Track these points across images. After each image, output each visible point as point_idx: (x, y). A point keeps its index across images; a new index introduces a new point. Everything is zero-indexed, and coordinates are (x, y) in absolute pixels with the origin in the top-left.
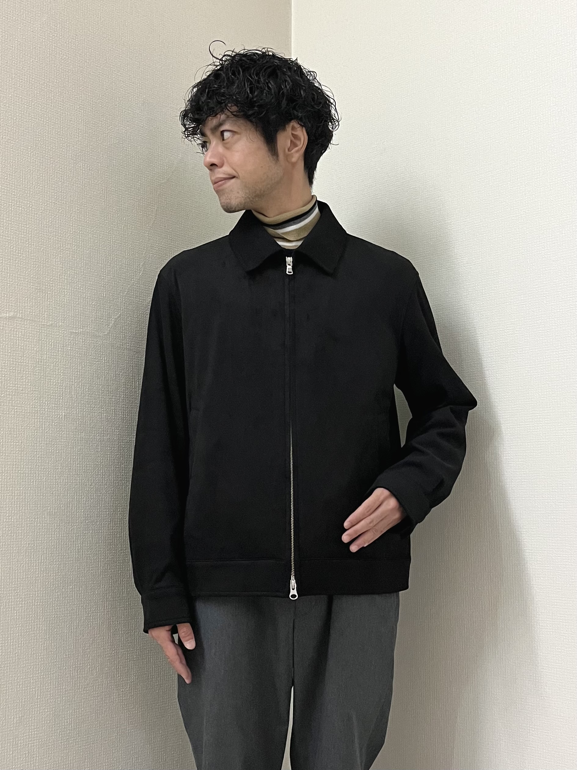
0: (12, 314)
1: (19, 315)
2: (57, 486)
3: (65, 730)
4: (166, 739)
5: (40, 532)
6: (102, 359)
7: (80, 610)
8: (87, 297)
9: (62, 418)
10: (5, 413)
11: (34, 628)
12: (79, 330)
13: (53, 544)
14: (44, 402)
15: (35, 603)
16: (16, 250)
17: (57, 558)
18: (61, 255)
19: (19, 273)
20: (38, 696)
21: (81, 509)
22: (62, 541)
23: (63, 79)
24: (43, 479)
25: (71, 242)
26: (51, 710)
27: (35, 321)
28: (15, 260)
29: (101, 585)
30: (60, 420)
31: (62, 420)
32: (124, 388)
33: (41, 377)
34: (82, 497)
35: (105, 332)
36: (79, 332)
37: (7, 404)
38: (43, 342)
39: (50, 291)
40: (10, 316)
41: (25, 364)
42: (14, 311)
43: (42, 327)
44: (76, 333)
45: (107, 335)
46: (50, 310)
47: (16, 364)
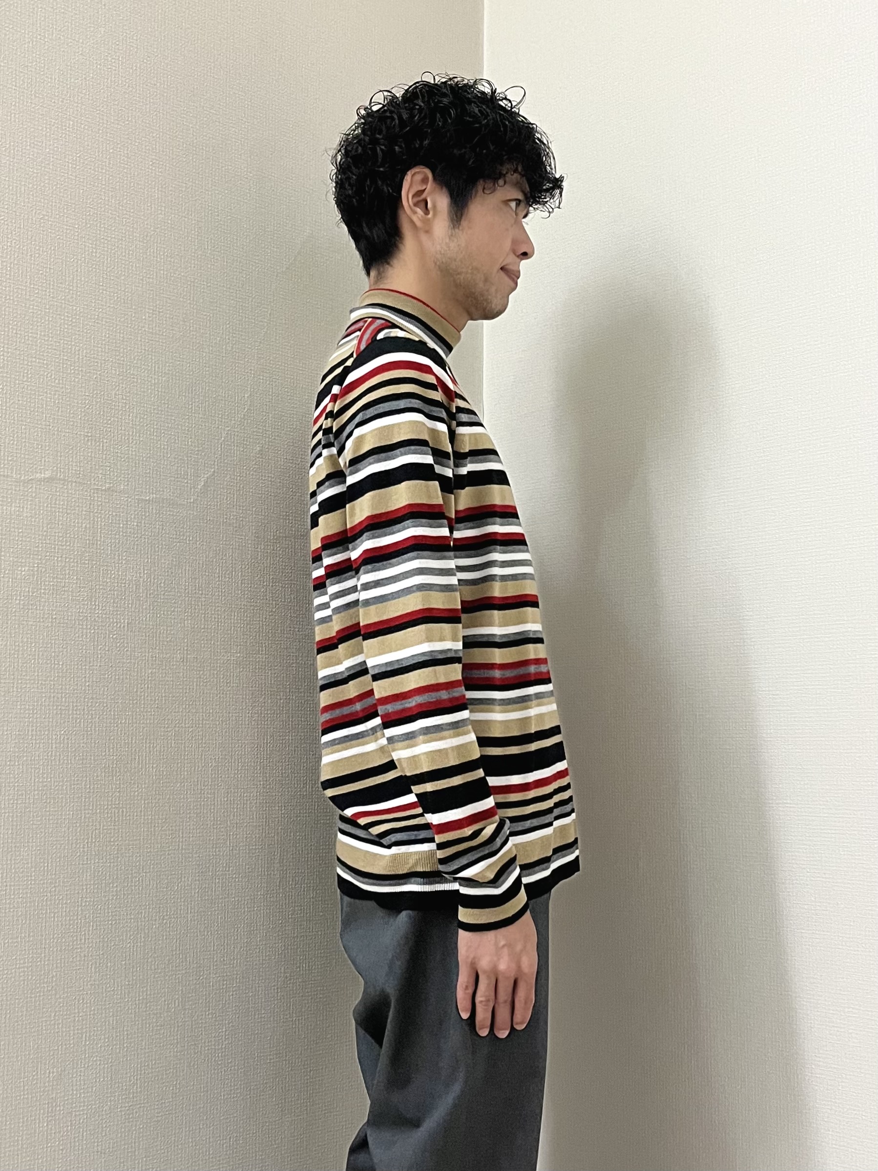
0: (48, 474)
1: (60, 476)
2: (116, 728)
3: (127, 1092)
4: (282, 1110)
5: (89, 797)
6: (186, 539)
7: (151, 914)
8: (162, 447)
9: (124, 627)
10: (38, 620)
11: (81, 940)
12: (151, 495)
13: (109, 815)
14: (97, 603)
15: (82, 903)
16: (56, 379)
17: (117, 835)
18: (124, 386)
19: (60, 414)
20: (86, 1040)
21: (153, 764)
22: (123, 811)
23: (127, 122)
24: (95, 718)
25: (139, 365)
26: (105, 1062)
27: (84, 484)
28: (55, 394)
29: (183, 877)
30: (121, 631)
31: (124, 630)
32: (219, 581)
33: (92, 567)
34: (155, 745)
35: (191, 498)
36: (151, 499)
37: (42, 608)
38: (96, 515)
39: (107, 439)
40: (47, 476)
41: (68, 548)
42: (52, 470)
43: (94, 493)
44: (147, 500)
45: (193, 502)
46: (106, 466)
47: (55, 548)
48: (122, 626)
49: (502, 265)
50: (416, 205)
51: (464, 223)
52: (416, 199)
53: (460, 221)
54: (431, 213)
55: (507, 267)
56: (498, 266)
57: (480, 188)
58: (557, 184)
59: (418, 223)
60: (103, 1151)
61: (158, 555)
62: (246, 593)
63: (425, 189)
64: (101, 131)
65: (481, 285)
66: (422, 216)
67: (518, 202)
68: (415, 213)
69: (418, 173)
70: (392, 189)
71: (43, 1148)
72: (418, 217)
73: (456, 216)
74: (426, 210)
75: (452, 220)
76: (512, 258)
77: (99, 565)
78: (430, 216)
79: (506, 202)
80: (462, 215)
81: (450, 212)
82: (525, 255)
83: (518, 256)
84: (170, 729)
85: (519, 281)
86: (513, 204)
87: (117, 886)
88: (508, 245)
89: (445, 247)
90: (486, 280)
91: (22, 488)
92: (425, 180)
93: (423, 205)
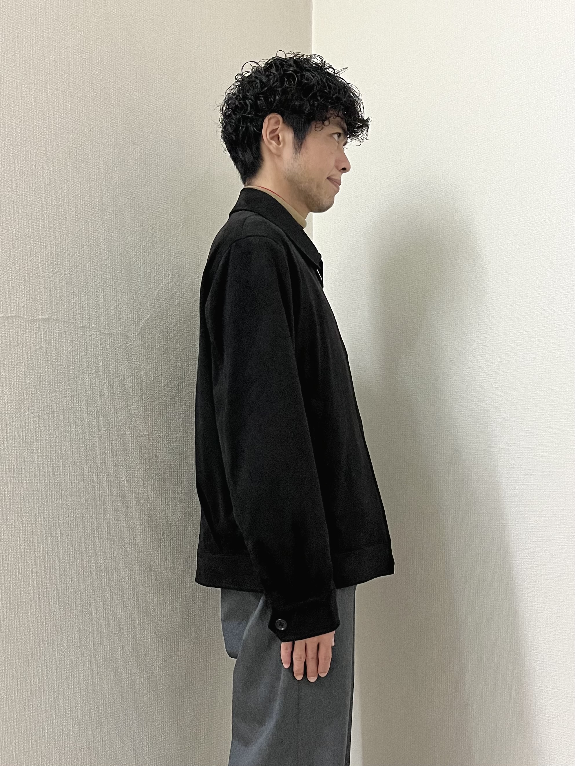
0: (47, 316)
1: (54, 317)
2: (90, 479)
4: (193, 718)
5: (73, 522)
6: (133, 358)
7: (112, 596)
8: (118, 300)
9: (94, 414)
10: (41, 409)
11: (68, 613)
12: (111, 331)
13: (86, 534)
14: (77, 399)
15: (69, 590)
16: (51, 256)
17: (90, 546)
18: (94, 261)
19: (54, 277)
21: (113, 501)
22: (94, 531)
23: (95, 93)
25: (103, 248)
26: (84, 691)
27: (69, 323)
28: (50, 265)
29: (132, 573)
30: (93, 417)
31: (94, 416)
32: (153, 385)
33: (75, 376)
34: (114, 489)
35: (135, 333)
36: (111, 333)
38: (77, 342)
39: (83, 294)
40: (45, 317)
41: (59, 363)
42: (49, 313)
43: (75, 329)
44: (108, 334)
45: (137, 336)
46: (83, 312)
47: (51, 364)
48: (93, 414)
49: (328, 176)
50: (272, 138)
51: (303, 150)
52: (272, 135)
53: (301, 148)
54: (282, 143)
55: (332, 177)
56: (326, 177)
57: (313, 127)
58: (365, 123)
59: (274, 151)
60: (83, 747)
61: (115, 369)
62: (170, 393)
63: (278, 128)
64: (79, 98)
65: (315, 190)
66: (276, 146)
67: (339, 135)
68: (271, 144)
69: (273, 117)
70: (256, 128)
71: (45, 747)
72: (273, 147)
73: (298, 145)
74: (279, 143)
75: (296, 149)
76: (335, 172)
77: (79, 375)
78: (281, 146)
79: (331, 135)
80: (301, 144)
81: (294, 142)
82: (344, 170)
83: (340, 171)
84: (124, 479)
85: (340, 187)
86: (336, 136)
87: (90, 579)
88: (332, 163)
89: (291, 166)
90: (318, 186)
91: (30, 325)
92: (277, 123)
93: (276, 139)
